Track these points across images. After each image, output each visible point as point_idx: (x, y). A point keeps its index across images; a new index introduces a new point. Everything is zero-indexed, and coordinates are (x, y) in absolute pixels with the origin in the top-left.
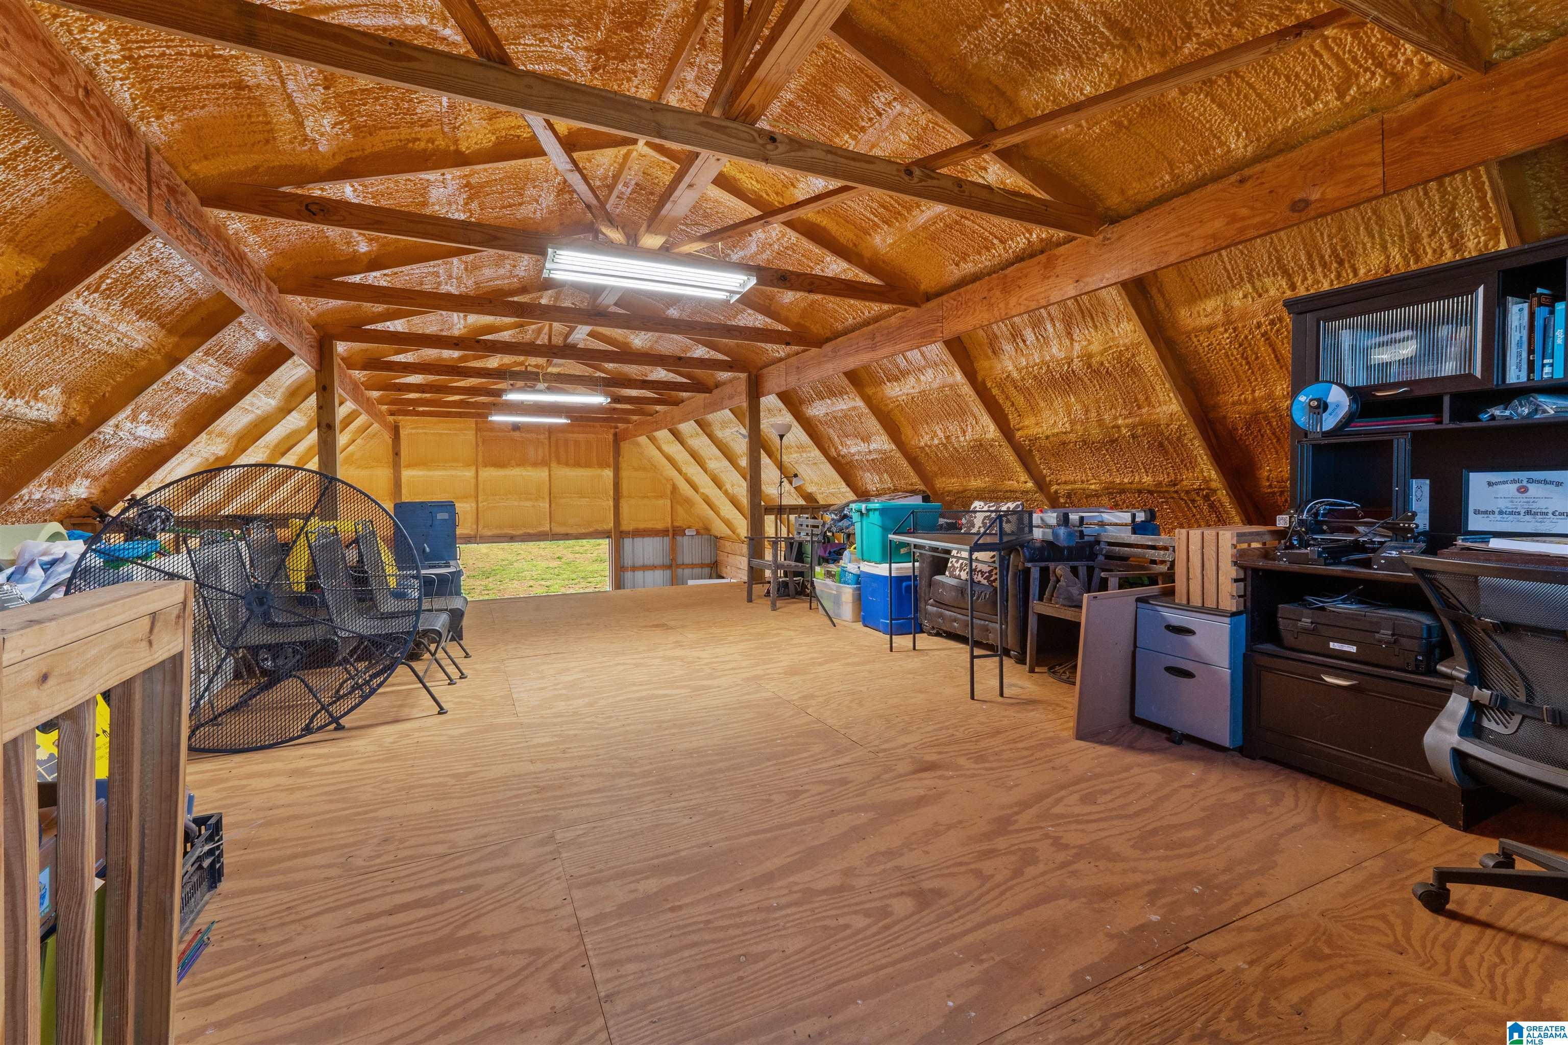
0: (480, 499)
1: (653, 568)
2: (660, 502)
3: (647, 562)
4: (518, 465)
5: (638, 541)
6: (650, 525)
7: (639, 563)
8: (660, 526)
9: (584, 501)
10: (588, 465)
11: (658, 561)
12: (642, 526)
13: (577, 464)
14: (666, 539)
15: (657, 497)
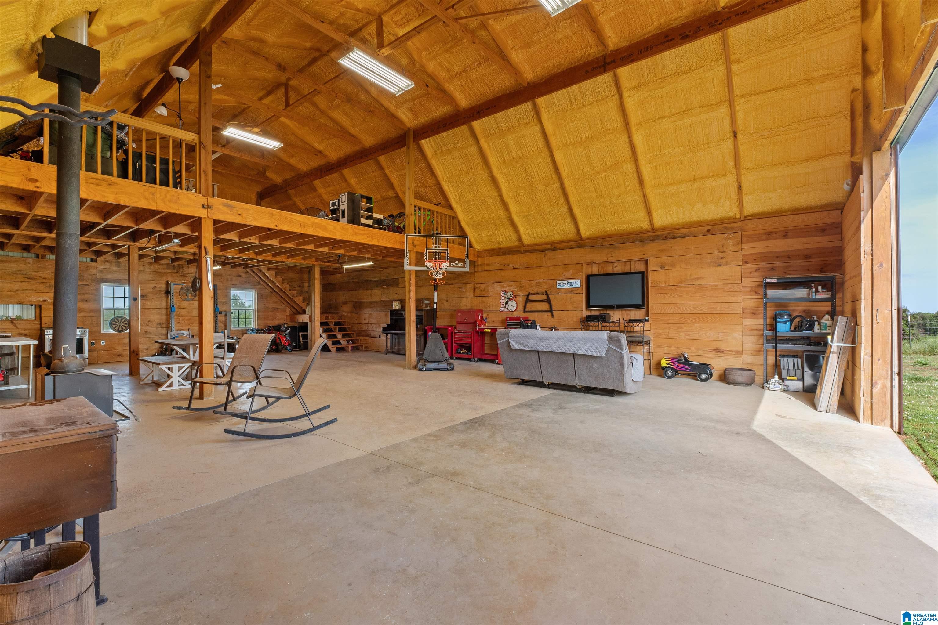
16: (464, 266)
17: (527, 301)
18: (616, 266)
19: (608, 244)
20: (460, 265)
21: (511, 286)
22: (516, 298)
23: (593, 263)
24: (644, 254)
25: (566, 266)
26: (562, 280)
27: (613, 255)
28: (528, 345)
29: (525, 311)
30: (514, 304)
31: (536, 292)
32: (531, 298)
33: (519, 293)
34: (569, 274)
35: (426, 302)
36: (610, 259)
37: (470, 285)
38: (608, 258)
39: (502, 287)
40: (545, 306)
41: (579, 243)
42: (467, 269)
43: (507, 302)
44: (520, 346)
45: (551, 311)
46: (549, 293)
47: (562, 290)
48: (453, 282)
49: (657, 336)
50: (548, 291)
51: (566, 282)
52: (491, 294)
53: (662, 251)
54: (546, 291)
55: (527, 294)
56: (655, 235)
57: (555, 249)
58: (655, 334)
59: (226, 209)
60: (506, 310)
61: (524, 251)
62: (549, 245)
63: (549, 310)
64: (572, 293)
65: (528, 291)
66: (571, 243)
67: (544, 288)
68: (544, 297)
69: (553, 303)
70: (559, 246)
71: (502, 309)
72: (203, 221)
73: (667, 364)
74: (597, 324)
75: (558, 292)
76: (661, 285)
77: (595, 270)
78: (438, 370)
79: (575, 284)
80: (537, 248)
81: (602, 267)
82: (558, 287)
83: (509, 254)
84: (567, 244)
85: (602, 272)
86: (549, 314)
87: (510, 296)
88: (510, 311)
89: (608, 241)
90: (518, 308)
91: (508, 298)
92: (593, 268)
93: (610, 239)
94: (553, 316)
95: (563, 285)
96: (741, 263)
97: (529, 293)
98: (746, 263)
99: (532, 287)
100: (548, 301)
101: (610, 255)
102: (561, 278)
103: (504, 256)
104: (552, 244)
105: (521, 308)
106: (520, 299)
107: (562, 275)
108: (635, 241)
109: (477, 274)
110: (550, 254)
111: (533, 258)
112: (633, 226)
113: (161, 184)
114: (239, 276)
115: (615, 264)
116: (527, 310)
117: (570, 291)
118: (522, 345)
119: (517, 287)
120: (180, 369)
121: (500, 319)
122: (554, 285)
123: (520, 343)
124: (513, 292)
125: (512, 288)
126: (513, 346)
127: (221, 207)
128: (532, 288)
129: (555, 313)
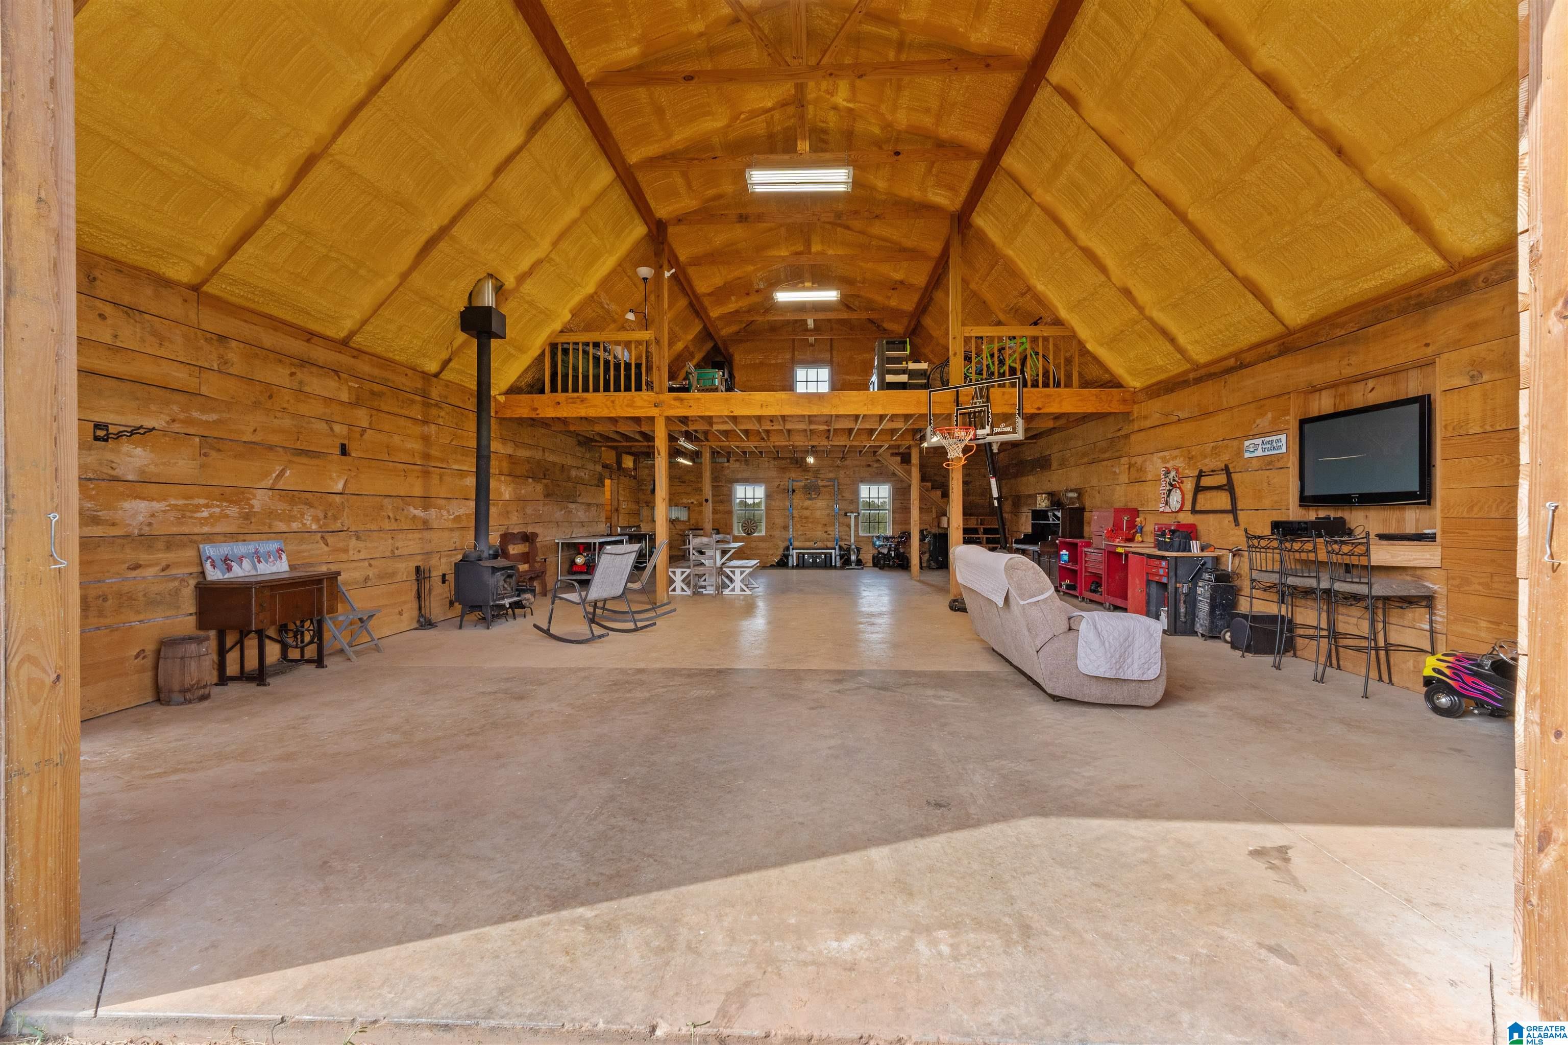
16: (1014, 432)
17: (1199, 489)
18: (1373, 389)
19: (1343, 332)
20: (1009, 429)
21: (1175, 457)
22: (1182, 483)
23: (1314, 390)
24: (1427, 345)
25: (1261, 403)
26: (1255, 436)
27: (1354, 359)
29: (1194, 511)
30: (1179, 495)
31: (1212, 468)
32: (1203, 481)
33: (1187, 471)
34: (1267, 421)
35: (1071, 495)
36: (1348, 372)
37: (1124, 460)
38: (1343, 371)
39: (1164, 460)
40: (1222, 500)
41: (1283, 343)
42: (1019, 436)
43: (1170, 491)
45: (1234, 511)
46: (1232, 470)
47: (1253, 460)
48: (1106, 455)
49: (1457, 586)
50: (1230, 466)
51: (1259, 441)
52: (1149, 477)
53: (1473, 326)
54: (1227, 467)
55: (1197, 473)
56: (1456, 283)
57: (1242, 366)
58: (1453, 578)
59: (677, 403)
60: (1168, 510)
61: (1194, 379)
62: (1232, 360)
63: (1229, 507)
64: (1273, 466)
65: (1200, 466)
66: (1270, 347)
67: (1225, 458)
68: (1224, 479)
69: (1239, 491)
70: (1248, 357)
71: (1161, 507)
72: (656, 420)
73: (1434, 670)
74: (1309, 546)
75: (1248, 466)
76: (1471, 431)
77: (1324, 404)
79: (1275, 444)
80: (1212, 369)
81: (1342, 395)
82: (1247, 455)
83: (1172, 391)
85: (1342, 408)
86: (1230, 516)
87: (1174, 480)
88: (1172, 512)
89: (1342, 326)
90: (1184, 505)
91: (1171, 484)
92: (1323, 402)
93: (1344, 319)
94: (1236, 519)
95: (1255, 449)
97: (1201, 471)
99: (1206, 457)
100: (1230, 487)
101: (1345, 362)
102: (1251, 433)
103: (1165, 397)
104: (1236, 355)
105: (1188, 504)
106: (1189, 486)
107: (1254, 426)
108: (1403, 312)
109: (1133, 437)
110: (1232, 379)
111: (1207, 394)
112: (1403, 270)
113: (615, 391)
114: (869, 466)
115: (1370, 384)
116: (1197, 508)
117: (1268, 464)
119: (1184, 460)
120: (683, 573)
122: (1239, 452)
124: (1177, 470)
125: (1176, 463)
127: (673, 402)
128: (1207, 461)
129: (1241, 515)
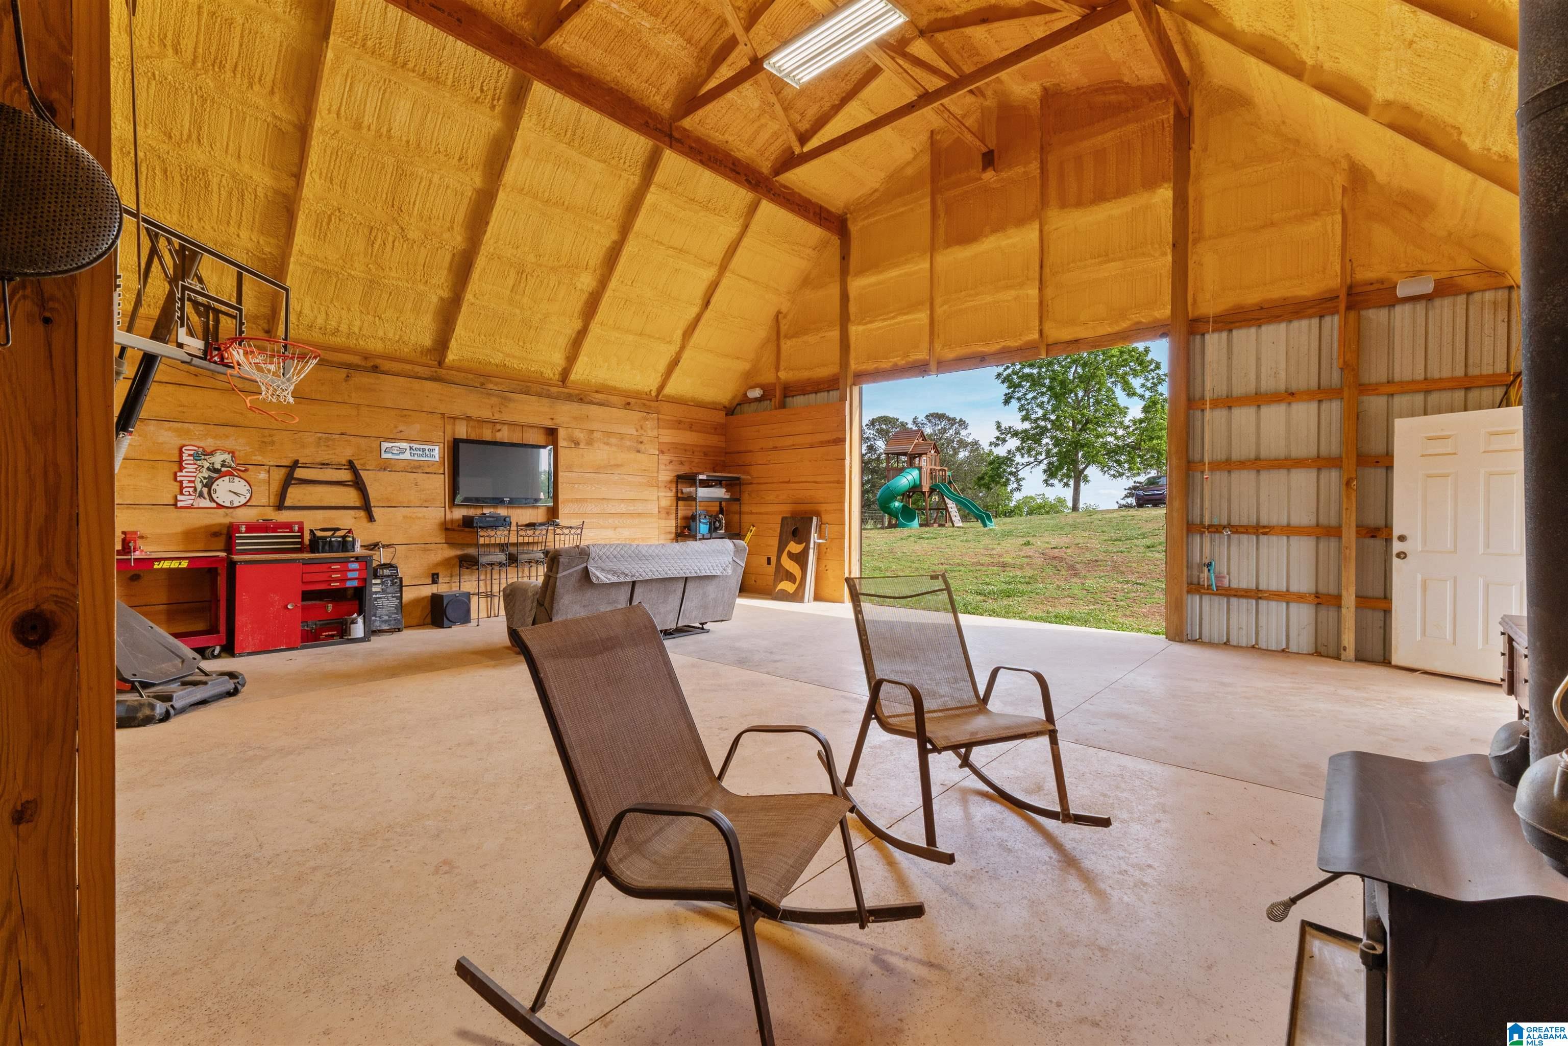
0: (938, 301)
1: (1289, 396)
2: (1313, 227)
3: (1268, 384)
4: (994, 231)
5: (1244, 337)
6: (1277, 292)
7: (1243, 385)
8: (1307, 289)
9: (1113, 268)
10: (1122, 192)
11: (1306, 379)
12: (1252, 298)
13: (1100, 197)
14: (1332, 323)
15: (1300, 219)
17: (289, 480)
18: (500, 430)
19: (496, 388)
21: (227, 437)
22: (246, 470)
23: (463, 417)
24: (552, 419)
25: (404, 414)
26: (396, 440)
27: (504, 409)
28: (627, 572)
29: (276, 507)
30: (240, 486)
31: (319, 460)
32: (299, 473)
33: (260, 458)
34: (414, 430)
36: (492, 416)
38: (495, 415)
39: (190, 436)
40: (347, 496)
41: (436, 372)
44: (610, 576)
45: (365, 508)
46: (358, 467)
47: (393, 461)
50: (355, 463)
52: (142, 454)
53: (578, 419)
54: (349, 462)
55: (287, 462)
56: (568, 393)
57: (375, 369)
62: (357, 357)
63: (359, 504)
64: (420, 471)
65: (293, 456)
67: (344, 453)
68: (346, 475)
69: (371, 490)
70: (387, 365)
75: (385, 466)
77: (462, 431)
78: (203, 702)
81: (475, 428)
84: (408, 367)
85: (473, 436)
86: (362, 514)
88: (220, 506)
89: (496, 384)
90: (253, 499)
92: (457, 427)
93: (498, 380)
94: (371, 518)
96: (657, 453)
97: (297, 461)
98: (662, 452)
99: (304, 447)
100: (358, 484)
101: (497, 409)
102: (392, 436)
104: (366, 356)
105: (265, 496)
107: (395, 431)
108: (538, 395)
110: (360, 377)
112: (533, 369)
115: (498, 427)
116: (288, 502)
117: (414, 468)
118: (614, 573)
119: (250, 442)
121: (179, 529)
122: (374, 451)
123: (609, 572)
125: (230, 444)
126: (598, 578)
128: (307, 451)
129: (376, 512)
